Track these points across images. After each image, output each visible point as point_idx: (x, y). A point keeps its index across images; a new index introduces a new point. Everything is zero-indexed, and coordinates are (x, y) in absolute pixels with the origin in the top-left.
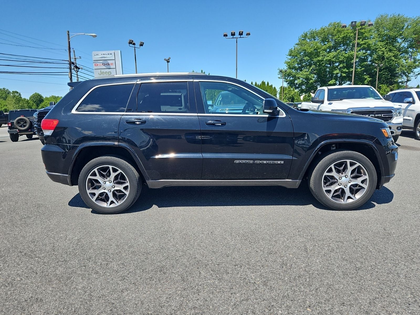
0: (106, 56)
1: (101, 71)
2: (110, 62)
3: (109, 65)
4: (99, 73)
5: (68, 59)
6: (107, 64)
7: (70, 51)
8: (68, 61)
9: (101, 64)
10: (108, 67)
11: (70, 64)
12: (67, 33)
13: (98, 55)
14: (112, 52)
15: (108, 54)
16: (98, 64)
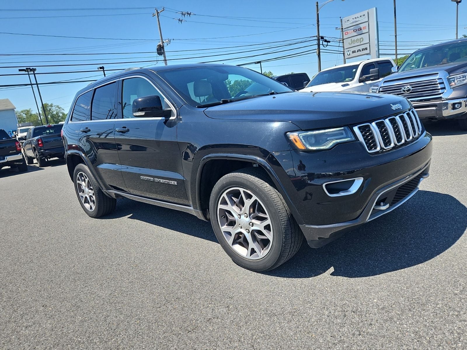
0: (357, 20)
1: (351, 39)
2: (362, 26)
3: (361, 29)
4: (349, 43)
5: (317, 35)
6: (359, 30)
7: (319, 24)
8: (316, 36)
9: (351, 31)
10: (360, 32)
11: (319, 40)
12: (316, 4)
13: (349, 20)
14: (365, 13)
15: (360, 17)
16: (348, 31)
